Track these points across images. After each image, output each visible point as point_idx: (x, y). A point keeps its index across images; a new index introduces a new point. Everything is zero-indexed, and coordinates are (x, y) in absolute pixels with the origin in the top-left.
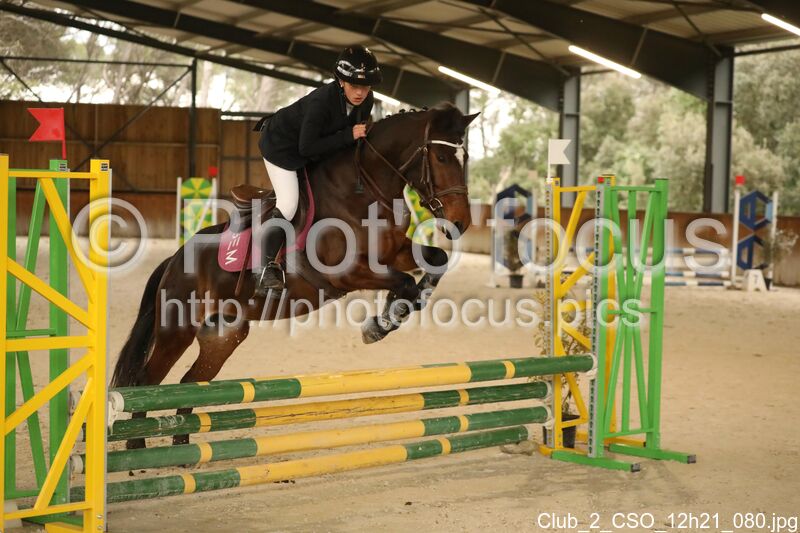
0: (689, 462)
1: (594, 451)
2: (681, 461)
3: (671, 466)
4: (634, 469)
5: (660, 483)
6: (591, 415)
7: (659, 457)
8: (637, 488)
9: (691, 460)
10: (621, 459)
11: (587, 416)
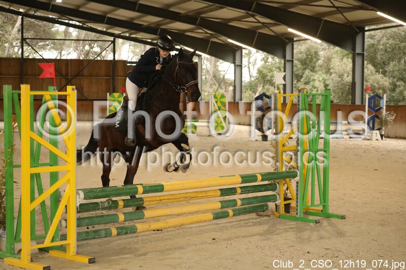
0: (342, 219)
1: (299, 214)
2: (339, 218)
3: (334, 220)
4: (317, 222)
5: (329, 228)
6: (297, 198)
7: (329, 216)
8: (318, 231)
9: (343, 217)
10: (311, 218)
11: (295, 198)
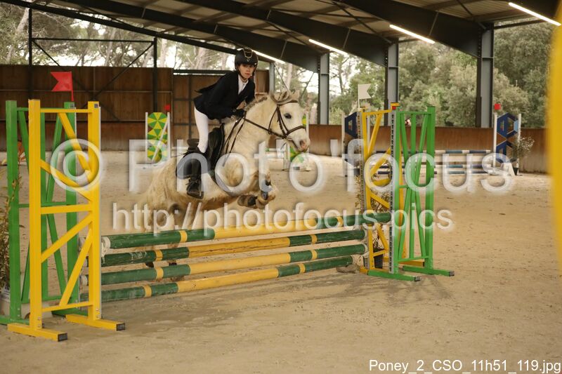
0: (450, 276)
1: (393, 270)
2: (445, 275)
3: (439, 278)
4: (416, 280)
5: (431, 288)
6: (391, 248)
7: (432, 273)
8: (417, 290)
9: (451, 274)
10: (407, 274)
11: (388, 248)
